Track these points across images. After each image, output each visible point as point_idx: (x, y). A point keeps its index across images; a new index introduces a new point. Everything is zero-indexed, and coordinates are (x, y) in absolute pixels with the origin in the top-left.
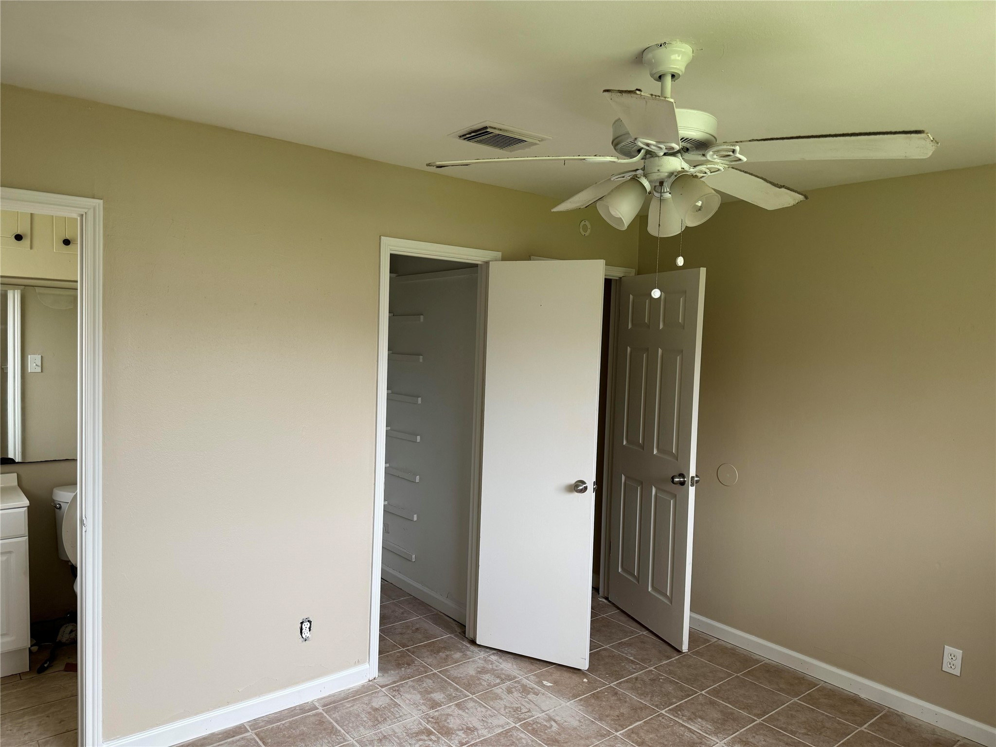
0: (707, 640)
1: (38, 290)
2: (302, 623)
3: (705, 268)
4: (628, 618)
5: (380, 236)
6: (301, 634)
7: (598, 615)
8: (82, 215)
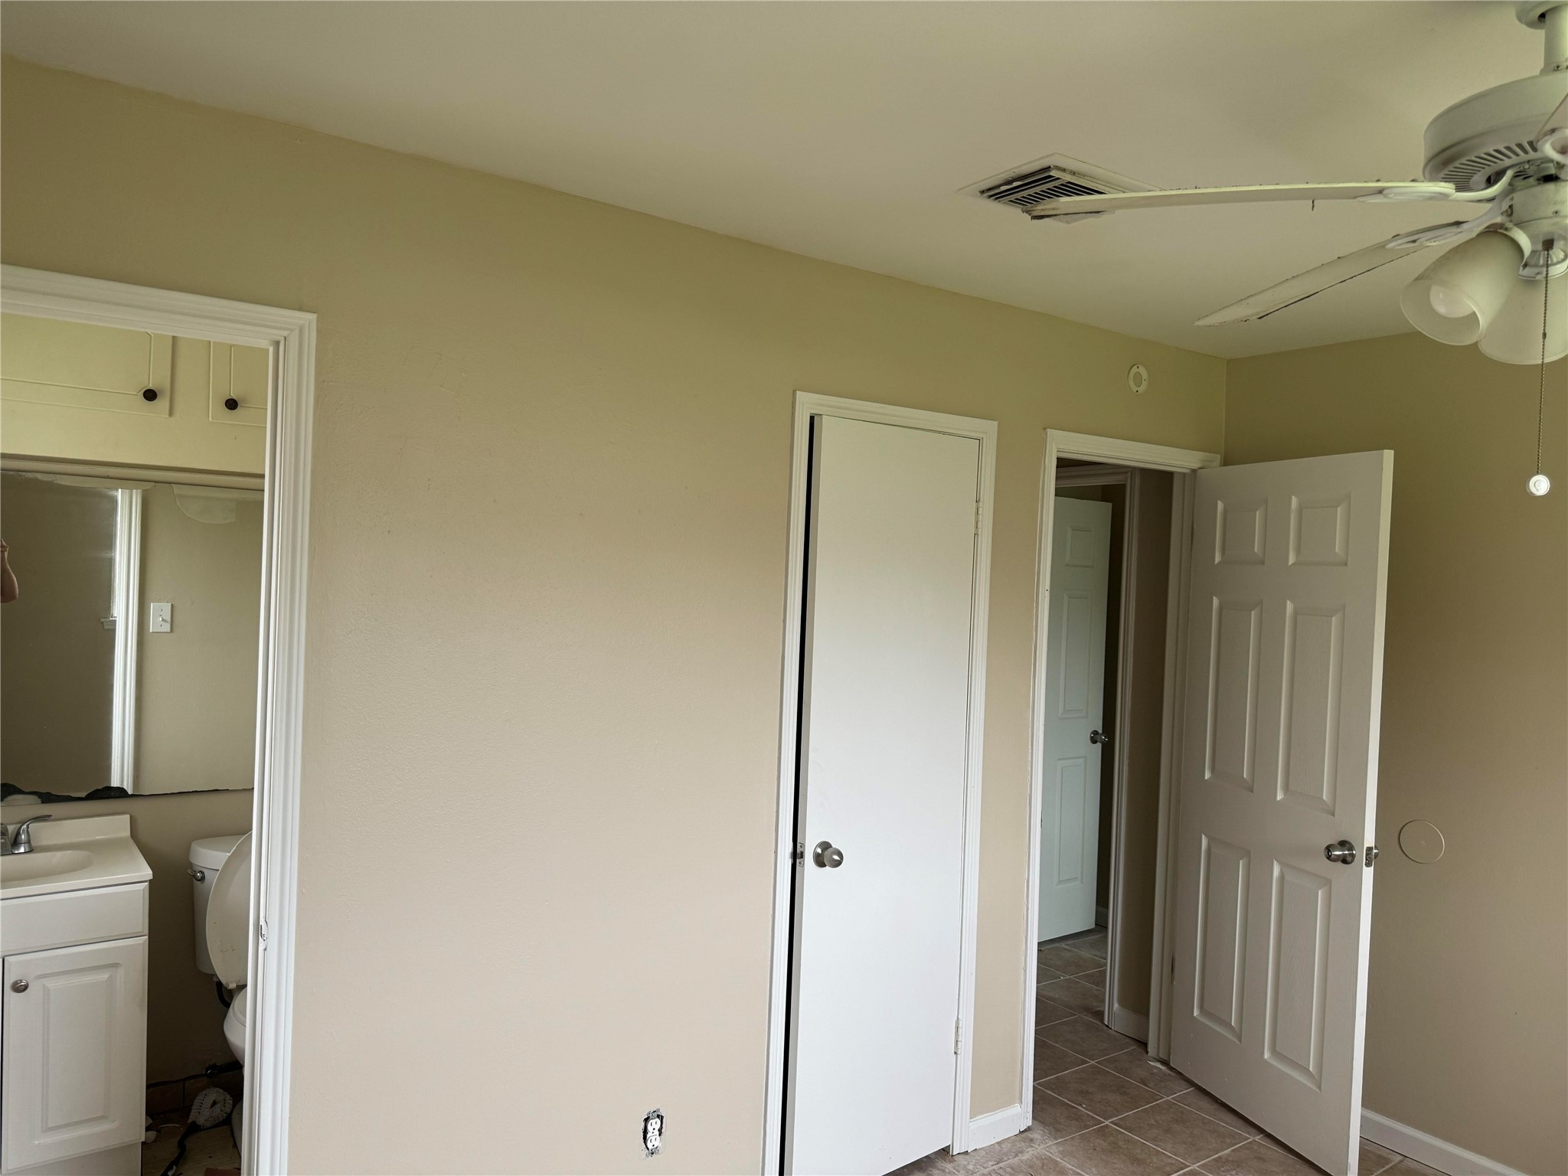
0: (1385, 1158)
1: (177, 489)
2: (647, 1120)
3: (1393, 451)
4: (1215, 1106)
5: (794, 392)
6: (645, 1142)
7: (1158, 1097)
8: (277, 343)
